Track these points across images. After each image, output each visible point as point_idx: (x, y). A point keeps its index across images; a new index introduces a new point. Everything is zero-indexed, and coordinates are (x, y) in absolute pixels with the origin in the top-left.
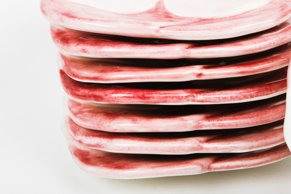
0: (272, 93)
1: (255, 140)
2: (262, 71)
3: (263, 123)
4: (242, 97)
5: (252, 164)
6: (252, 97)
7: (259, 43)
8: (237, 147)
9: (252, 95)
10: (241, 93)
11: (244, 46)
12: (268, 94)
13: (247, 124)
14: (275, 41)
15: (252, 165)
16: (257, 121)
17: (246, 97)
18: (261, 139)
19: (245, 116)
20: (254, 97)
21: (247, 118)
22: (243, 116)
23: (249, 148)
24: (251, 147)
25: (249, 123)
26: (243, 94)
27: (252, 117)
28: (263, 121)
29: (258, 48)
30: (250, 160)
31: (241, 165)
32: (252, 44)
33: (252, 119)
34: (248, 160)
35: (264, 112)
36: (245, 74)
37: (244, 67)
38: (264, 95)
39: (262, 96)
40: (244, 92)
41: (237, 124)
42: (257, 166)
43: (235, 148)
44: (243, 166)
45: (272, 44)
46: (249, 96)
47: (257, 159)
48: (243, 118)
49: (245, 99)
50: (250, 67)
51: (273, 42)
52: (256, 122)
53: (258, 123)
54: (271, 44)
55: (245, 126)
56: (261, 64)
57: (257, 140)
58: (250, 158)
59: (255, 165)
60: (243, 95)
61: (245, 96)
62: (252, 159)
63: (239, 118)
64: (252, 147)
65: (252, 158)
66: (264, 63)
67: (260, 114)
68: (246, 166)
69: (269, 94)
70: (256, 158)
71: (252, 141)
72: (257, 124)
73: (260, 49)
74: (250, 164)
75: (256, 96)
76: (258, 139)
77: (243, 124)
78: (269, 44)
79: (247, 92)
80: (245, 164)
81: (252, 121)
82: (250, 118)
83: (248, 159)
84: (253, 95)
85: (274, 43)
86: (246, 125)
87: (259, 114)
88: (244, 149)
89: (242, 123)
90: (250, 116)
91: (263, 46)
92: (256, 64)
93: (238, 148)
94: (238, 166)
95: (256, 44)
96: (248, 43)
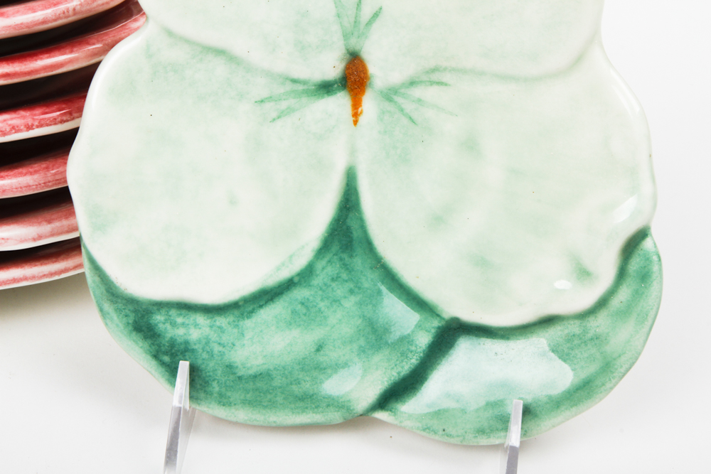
0: (73, 119)
1: (46, 221)
2: (49, 71)
3: (59, 183)
4: (8, 130)
5: (45, 273)
6: (29, 128)
7: (42, 10)
8: (8, 239)
9: (30, 124)
10: (5, 121)
11: (8, 17)
12: (65, 121)
13: (26, 187)
14: (77, 5)
15: (45, 275)
16: (47, 181)
17: (15, 129)
18: (59, 219)
19: (20, 170)
20: (34, 129)
21: (25, 174)
22: (16, 171)
23: (34, 240)
24: (37, 236)
25: (30, 186)
26: (10, 122)
27: (36, 172)
28: (61, 179)
29: (40, 21)
30: (41, 265)
31: (22, 276)
32: (25, 14)
33: (36, 176)
34: (36, 266)
35: (63, 161)
36: (11, 79)
37: (8, 64)
38: (55, 124)
39: (51, 125)
40: (12, 119)
41: (4, 188)
42: (56, 278)
43: (3, 241)
44: (26, 279)
45: (71, 13)
46: (22, 127)
47: (56, 262)
48: (15, 176)
49: (15, 132)
50: (21, 64)
51: (73, 7)
52: (44, 183)
53: (50, 184)
54: (68, 12)
55: (21, 191)
56: (46, 55)
57: (49, 222)
58: (41, 262)
59: (52, 274)
60: (10, 125)
61: (13, 128)
62: (46, 264)
63: (7, 176)
64: (40, 237)
65: (46, 262)
66: (52, 54)
67: (53, 166)
68: (33, 277)
69: (67, 121)
70: (54, 260)
71: (39, 223)
72: (48, 186)
73: (44, 22)
74: (41, 274)
75: (38, 127)
76: (54, 219)
77: (16, 188)
78: (64, 13)
79: (18, 118)
80: (31, 275)
81: (35, 181)
82: (31, 174)
83: (37, 264)
84: (33, 125)
85: (74, 9)
86: (24, 189)
87: (51, 166)
88: (22, 241)
89: (14, 187)
90: (31, 170)
91: (50, 16)
92: (35, 58)
93: (9, 241)
94: (15, 280)
95: (35, 12)
96: (18, 12)
